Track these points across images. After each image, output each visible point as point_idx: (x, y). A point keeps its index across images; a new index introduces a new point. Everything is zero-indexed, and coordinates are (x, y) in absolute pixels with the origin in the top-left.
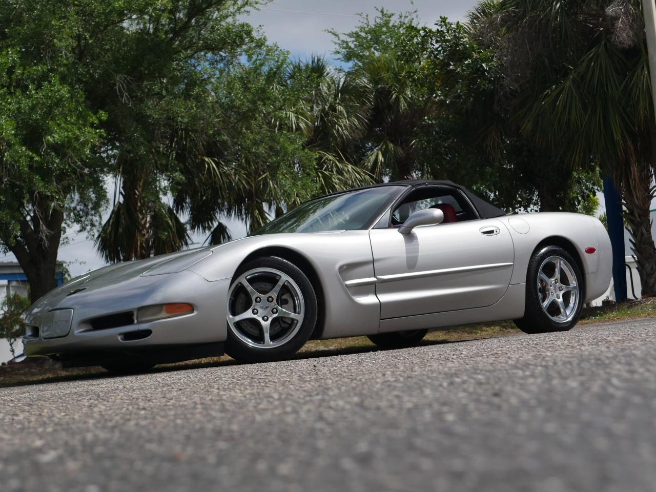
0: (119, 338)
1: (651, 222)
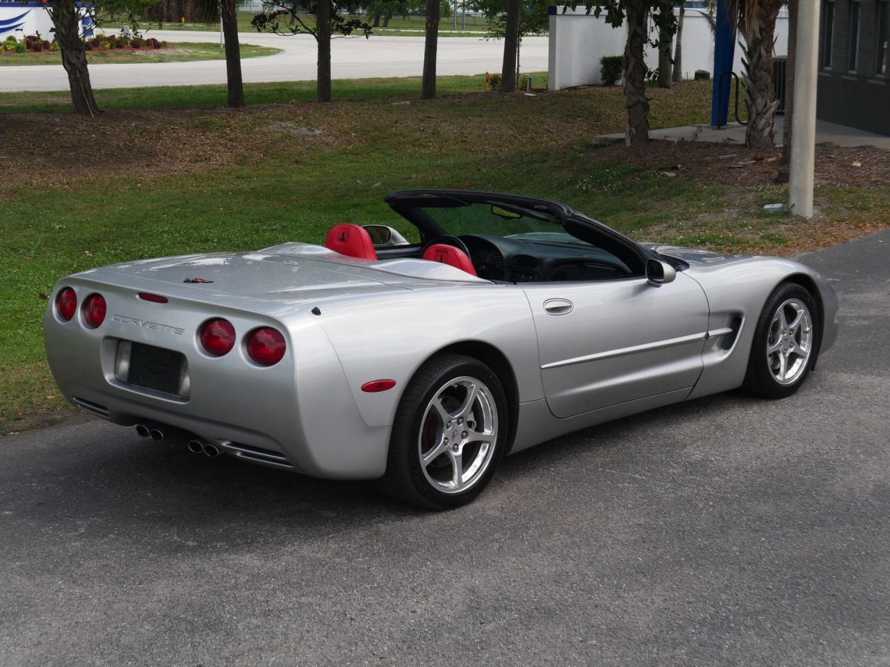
1: (774, 39)
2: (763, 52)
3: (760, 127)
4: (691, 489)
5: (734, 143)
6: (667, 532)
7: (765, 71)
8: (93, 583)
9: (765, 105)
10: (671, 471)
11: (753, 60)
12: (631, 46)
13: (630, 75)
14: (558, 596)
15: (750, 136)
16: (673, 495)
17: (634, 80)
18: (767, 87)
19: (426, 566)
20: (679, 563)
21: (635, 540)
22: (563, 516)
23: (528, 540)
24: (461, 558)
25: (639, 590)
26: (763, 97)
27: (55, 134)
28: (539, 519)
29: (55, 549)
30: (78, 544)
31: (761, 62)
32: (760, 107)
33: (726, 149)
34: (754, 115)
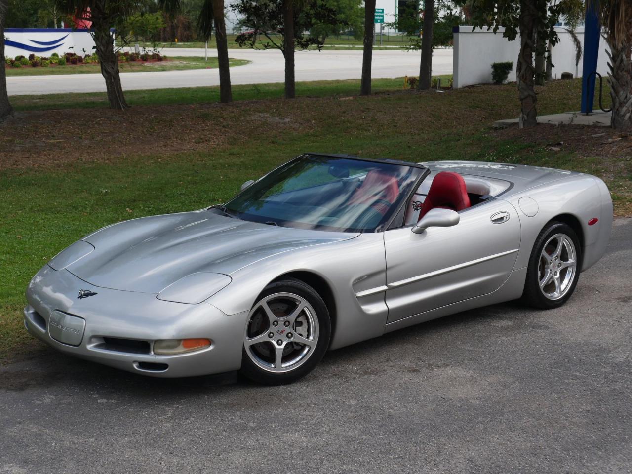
0: (135, 366)
2: (624, 57)
3: (622, 113)
4: (621, 384)
5: (602, 125)
6: (609, 417)
7: (625, 71)
8: (185, 454)
9: (626, 97)
10: (603, 370)
11: (617, 63)
12: (523, 54)
13: (523, 75)
14: (537, 465)
15: (614, 119)
16: (608, 388)
17: (526, 79)
18: (627, 83)
19: (432, 442)
20: (623, 440)
21: (586, 422)
22: (527, 404)
23: (505, 422)
24: (457, 436)
25: (598, 461)
26: (624, 90)
27: (96, 123)
28: (510, 406)
29: (152, 428)
30: (168, 425)
31: (623, 65)
32: (622, 98)
33: (597, 130)
34: (617, 104)
